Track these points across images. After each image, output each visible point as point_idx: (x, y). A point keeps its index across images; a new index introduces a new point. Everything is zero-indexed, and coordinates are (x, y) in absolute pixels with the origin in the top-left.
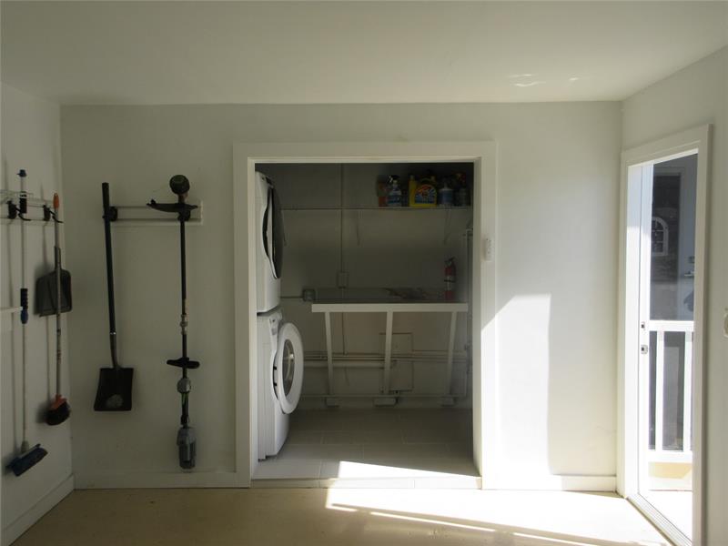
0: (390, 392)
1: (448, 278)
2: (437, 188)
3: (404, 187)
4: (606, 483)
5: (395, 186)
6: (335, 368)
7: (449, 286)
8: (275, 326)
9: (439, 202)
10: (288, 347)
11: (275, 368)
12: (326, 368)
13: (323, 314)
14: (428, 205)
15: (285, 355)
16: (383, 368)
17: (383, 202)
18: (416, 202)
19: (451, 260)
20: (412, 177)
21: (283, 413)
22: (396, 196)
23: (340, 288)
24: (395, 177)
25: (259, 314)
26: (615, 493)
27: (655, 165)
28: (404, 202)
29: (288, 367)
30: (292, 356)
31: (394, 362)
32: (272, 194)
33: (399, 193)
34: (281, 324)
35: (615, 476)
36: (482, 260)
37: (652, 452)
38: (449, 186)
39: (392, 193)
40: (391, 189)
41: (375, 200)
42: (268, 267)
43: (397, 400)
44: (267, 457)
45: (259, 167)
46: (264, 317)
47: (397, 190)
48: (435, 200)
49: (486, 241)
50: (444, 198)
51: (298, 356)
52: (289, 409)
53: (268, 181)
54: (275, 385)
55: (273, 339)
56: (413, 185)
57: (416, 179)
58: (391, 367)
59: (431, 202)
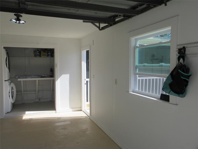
0: (38, 98)
1: (51, 72)
2: (48, 53)
3: (40, 53)
4: (79, 109)
5: (38, 52)
6: (24, 94)
7: (51, 74)
8: (9, 83)
9: (48, 56)
10: (12, 88)
11: (9, 93)
12: (22, 94)
13: (21, 81)
14: (46, 57)
15: (12, 90)
16: (36, 93)
17: (35, 56)
18: (43, 56)
19: (51, 69)
20: (42, 51)
21: (12, 103)
22: (38, 54)
23: (25, 75)
24: (38, 50)
25: (5, 81)
26: (81, 110)
27: (86, 51)
28: (40, 56)
29: (12, 93)
30: (13, 90)
31: (38, 91)
32: (7, 54)
33: (39, 54)
34: (10, 83)
35: (81, 107)
36: (56, 68)
37: (87, 102)
38: (50, 53)
39: (37, 54)
40: (37, 53)
41: (33, 55)
42: (7, 70)
43: (39, 100)
44: (8, 113)
45: (4, 48)
46: (6, 81)
47: (38, 53)
48: (47, 56)
49: (57, 64)
50: (49, 55)
51: (15, 90)
52: (13, 102)
53: (7, 51)
54: (9, 96)
55: (9, 86)
56: (42, 52)
57: (43, 51)
58: (38, 93)
59: (46, 56)
